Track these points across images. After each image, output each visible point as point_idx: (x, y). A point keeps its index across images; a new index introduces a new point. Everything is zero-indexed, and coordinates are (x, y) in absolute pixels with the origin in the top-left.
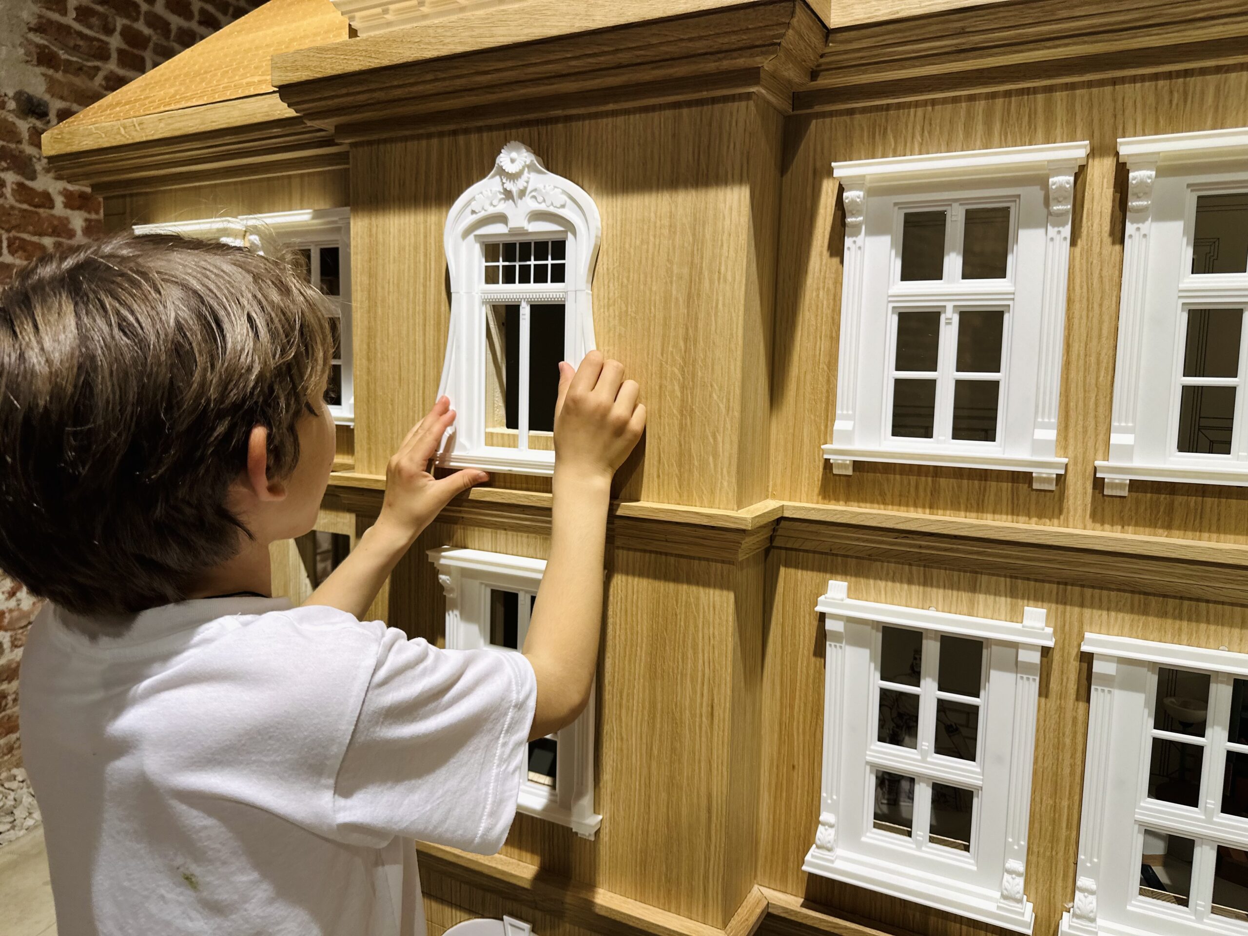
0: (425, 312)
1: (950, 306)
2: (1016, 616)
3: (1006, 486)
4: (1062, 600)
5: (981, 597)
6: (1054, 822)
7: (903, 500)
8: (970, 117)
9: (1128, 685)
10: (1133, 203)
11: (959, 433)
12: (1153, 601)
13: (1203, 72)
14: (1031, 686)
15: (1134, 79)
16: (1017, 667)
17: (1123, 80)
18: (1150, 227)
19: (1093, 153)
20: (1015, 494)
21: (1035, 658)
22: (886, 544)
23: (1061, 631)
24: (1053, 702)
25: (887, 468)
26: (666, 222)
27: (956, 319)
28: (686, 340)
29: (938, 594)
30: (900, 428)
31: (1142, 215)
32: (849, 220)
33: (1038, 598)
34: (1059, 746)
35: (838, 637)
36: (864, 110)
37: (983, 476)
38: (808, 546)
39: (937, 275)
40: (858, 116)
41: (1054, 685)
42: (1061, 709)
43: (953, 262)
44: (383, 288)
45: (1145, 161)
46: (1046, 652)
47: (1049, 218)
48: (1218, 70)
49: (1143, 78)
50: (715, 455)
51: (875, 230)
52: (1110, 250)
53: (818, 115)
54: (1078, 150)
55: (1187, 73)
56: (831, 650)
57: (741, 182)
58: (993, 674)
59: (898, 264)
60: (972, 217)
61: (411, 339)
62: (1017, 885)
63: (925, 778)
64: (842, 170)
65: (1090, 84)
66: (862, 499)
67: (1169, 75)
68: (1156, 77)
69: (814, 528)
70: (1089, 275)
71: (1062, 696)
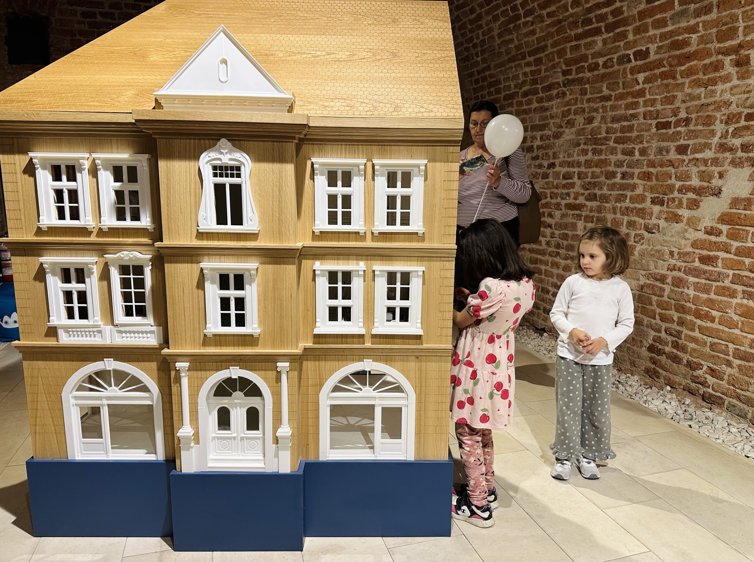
0: (190, 191)
1: (339, 193)
2: (358, 264)
3: (354, 235)
4: (367, 260)
5: (350, 261)
6: (368, 310)
7: (331, 240)
8: (341, 149)
9: (382, 276)
10: (376, 173)
11: (343, 223)
12: (384, 257)
13: (387, 145)
14: (362, 280)
15: (374, 145)
16: (359, 276)
17: (373, 145)
18: (379, 178)
19: (367, 161)
20: (356, 237)
21: (362, 273)
22: (328, 251)
23: (367, 267)
24: (366, 283)
25: (328, 232)
26: (271, 171)
27: (341, 197)
28: (279, 202)
29: (340, 262)
30: (330, 223)
31: (378, 175)
32: (315, 172)
33: (362, 260)
34: (368, 293)
35: (319, 275)
36: (316, 144)
37: (349, 233)
38: (310, 253)
39: (336, 186)
40: (315, 145)
41: (366, 279)
42: (368, 284)
43: (339, 183)
44: (173, 184)
45: (378, 165)
46: (364, 271)
47: (360, 175)
48: (390, 145)
49: (376, 145)
50: (289, 231)
51: (322, 174)
52: (372, 182)
53: (305, 144)
54: (365, 161)
55: (384, 145)
56: (317, 279)
57: (292, 163)
58: (354, 278)
59: (327, 183)
60: (343, 172)
61: (185, 200)
62: (361, 324)
63: (340, 306)
64: (314, 160)
65: (366, 145)
66: (322, 241)
67: (381, 145)
68: (379, 145)
69: (311, 248)
70: (368, 187)
71: (368, 281)
